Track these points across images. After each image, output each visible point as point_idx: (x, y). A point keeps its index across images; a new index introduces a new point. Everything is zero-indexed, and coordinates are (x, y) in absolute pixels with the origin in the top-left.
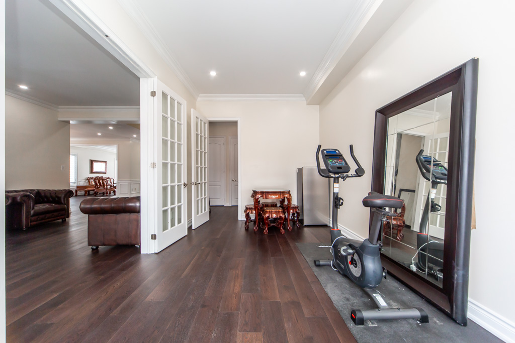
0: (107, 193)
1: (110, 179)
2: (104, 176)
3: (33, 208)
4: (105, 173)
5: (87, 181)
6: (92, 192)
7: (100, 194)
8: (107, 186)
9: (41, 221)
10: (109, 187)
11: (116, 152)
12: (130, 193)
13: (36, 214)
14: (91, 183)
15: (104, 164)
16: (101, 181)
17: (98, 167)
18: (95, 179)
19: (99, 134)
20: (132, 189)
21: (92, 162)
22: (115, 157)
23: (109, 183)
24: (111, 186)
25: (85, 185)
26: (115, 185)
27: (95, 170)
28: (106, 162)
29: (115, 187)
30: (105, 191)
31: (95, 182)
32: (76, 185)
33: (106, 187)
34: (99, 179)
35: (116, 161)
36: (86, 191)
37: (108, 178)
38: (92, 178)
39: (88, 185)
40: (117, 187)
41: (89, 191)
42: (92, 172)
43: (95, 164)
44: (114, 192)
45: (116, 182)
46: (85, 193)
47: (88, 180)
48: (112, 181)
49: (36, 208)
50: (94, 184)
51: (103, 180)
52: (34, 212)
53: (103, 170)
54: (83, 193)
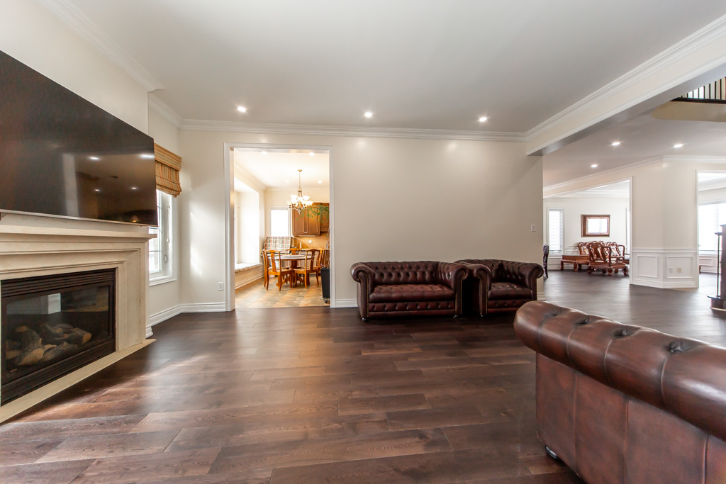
0: (610, 271)
1: (617, 246)
2: (605, 240)
3: (490, 289)
4: (608, 236)
5: (577, 249)
6: (584, 267)
7: (598, 270)
8: (610, 257)
9: (498, 309)
10: (613, 261)
11: (628, 197)
12: (665, 278)
13: (494, 297)
14: (583, 252)
15: (605, 220)
16: (599, 250)
17: (594, 226)
18: (589, 246)
19: (594, 166)
20: (671, 270)
21: (584, 218)
22: (627, 205)
23: (614, 252)
24: (618, 259)
25: (575, 254)
26: (626, 257)
27: (590, 230)
28: (609, 216)
29: (627, 262)
30: (606, 267)
31: (590, 251)
32: (562, 254)
33: (608, 259)
34: (595, 245)
35: (629, 213)
36: (575, 264)
37: (613, 244)
38: (585, 244)
39: (579, 255)
40: (630, 262)
41: (580, 265)
42: (584, 234)
43: (590, 222)
44: (625, 270)
45: (628, 251)
46: (575, 267)
47: (579, 246)
48: (621, 249)
49: (494, 289)
50: (588, 253)
51: (603, 248)
52: (491, 294)
53: (604, 231)
54: (572, 266)
